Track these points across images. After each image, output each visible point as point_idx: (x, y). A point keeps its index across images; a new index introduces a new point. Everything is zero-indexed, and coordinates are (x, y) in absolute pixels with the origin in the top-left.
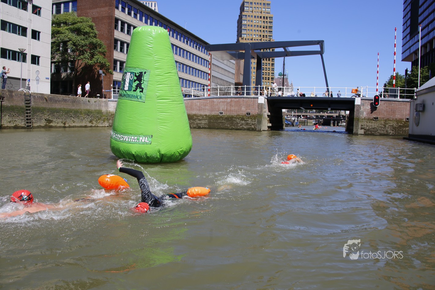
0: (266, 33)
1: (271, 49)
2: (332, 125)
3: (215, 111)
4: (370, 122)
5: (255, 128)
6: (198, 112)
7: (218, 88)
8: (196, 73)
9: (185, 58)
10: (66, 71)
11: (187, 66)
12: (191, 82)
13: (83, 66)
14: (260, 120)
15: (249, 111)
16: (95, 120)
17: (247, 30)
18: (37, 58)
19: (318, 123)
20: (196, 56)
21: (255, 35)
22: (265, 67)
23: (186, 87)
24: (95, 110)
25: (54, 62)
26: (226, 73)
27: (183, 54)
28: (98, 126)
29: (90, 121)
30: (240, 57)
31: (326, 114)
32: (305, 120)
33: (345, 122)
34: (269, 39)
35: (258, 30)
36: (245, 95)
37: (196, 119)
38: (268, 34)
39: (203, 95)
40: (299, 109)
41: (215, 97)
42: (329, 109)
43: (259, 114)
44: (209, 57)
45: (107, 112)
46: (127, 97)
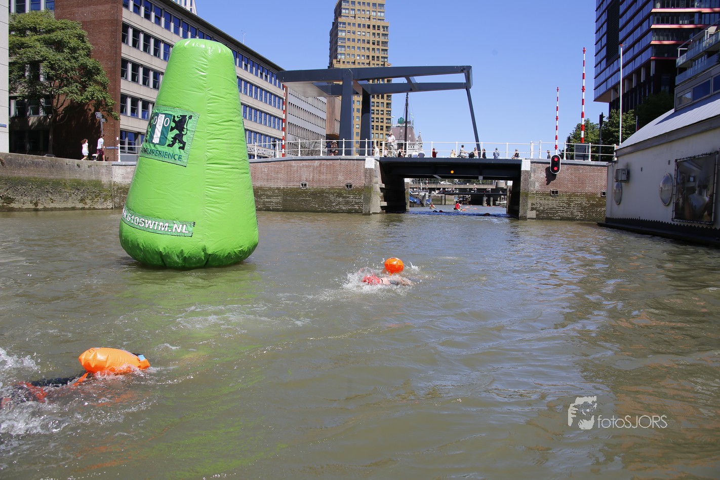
0: (377, 52)
1: (386, 80)
2: (485, 204)
3: (293, 181)
4: (545, 199)
5: (359, 209)
6: (265, 183)
7: (298, 143)
8: (261, 118)
10: (36, 112)
11: (247, 106)
12: (253, 134)
13: (67, 105)
14: (369, 196)
15: (349, 181)
16: (90, 197)
17: (346, 47)
19: (463, 200)
20: (262, 89)
21: (359, 55)
22: (375, 108)
24: (90, 181)
25: (15, 98)
26: (312, 119)
28: (94, 209)
29: (81, 200)
30: (334, 91)
31: (475, 186)
32: (441, 196)
33: (506, 199)
34: (383, 63)
35: (364, 48)
36: (343, 154)
37: (262, 195)
38: (381, 54)
39: (273, 155)
40: (431, 178)
41: (294, 159)
42: (481, 178)
43: (367, 187)
44: (282, 91)
45: (111, 184)
46: (155, 155)
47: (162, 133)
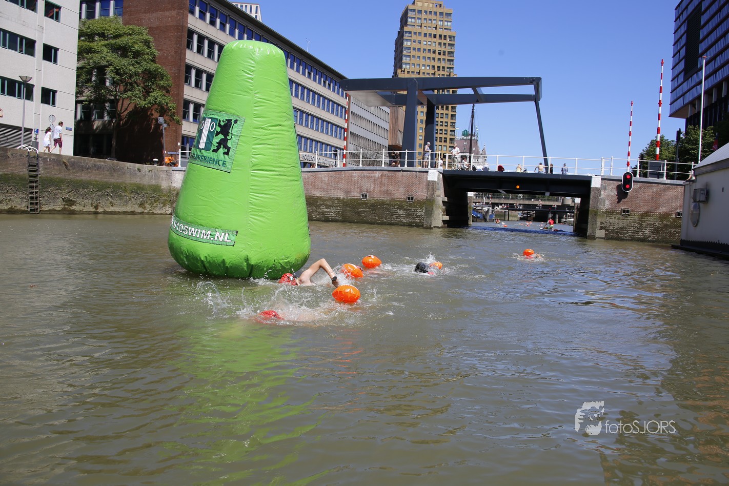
0: (443, 62)
1: (451, 91)
3: (354, 192)
4: (615, 218)
5: (420, 222)
6: (325, 193)
7: (360, 153)
8: (322, 126)
9: (305, 101)
10: (101, 116)
11: (309, 115)
12: (314, 142)
13: (131, 110)
14: (431, 209)
15: (410, 193)
16: (149, 202)
17: (411, 56)
18: (51, 93)
19: (527, 217)
20: (325, 98)
21: (424, 65)
22: (439, 120)
23: (306, 150)
24: (150, 186)
25: (81, 102)
26: (374, 129)
27: (303, 94)
28: (153, 213)
29: (141, 204)
30: (398, 101)
31: (540, 203)
32: (505, 212)
33: (573, 217)
34: (448, 74)
35: (429, 58)
36: (406, 166)
37: (321, 205)
38: (447, 65)
39: (334, 164)
40: (495, 192)
41: (355, 169)
42: (547, 194)
43: (429, 200)
44: (345, 100)
45: (170, 189)
46: (201, 161)
47: (208, 138)
